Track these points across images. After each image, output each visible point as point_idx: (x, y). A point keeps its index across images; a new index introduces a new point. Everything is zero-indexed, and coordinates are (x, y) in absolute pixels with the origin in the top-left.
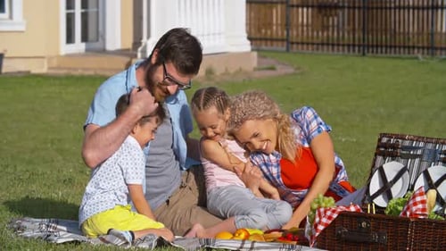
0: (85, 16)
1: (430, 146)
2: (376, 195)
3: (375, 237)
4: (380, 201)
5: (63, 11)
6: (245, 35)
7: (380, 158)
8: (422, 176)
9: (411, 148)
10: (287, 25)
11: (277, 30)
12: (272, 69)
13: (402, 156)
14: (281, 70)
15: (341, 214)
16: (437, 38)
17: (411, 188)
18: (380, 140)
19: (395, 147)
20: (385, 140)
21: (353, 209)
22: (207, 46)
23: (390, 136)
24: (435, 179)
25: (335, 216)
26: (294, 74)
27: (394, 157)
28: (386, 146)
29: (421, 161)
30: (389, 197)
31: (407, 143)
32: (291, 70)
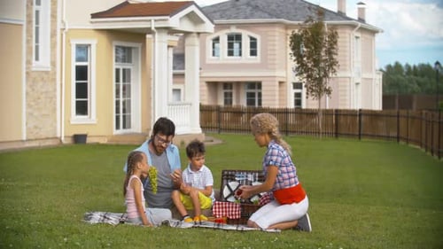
0: (124, 117)
2: (228, 197)
5: (114, 115)
6: (199, 126)
10: (219, 121)
11: (214, 124)
12: (212, 141)
14: (217, 142)
16: (289, 127)
18: (223, 173)
19: (231, 175)
20: (226, 173)
22: (178, 131)
23: (228, 171)
26: (222, 144)
32: (220, 142)
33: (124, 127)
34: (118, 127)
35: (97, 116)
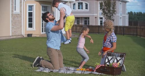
0: (45, 28)
1: (117, 54)
2: (107, 62)
3: (108, 71)
4: (108, 64)
5: (41, 28)
7: (107, 56)
8: (116, 59)
9: (113, 54)
12: (74, 36)
13: (112, 56)
14: (76, 36)
15: (101, 66)
17: (114, 61)
19: (110, 54)
21: (103, 65)
24: (118, 60)
25: (100, 67)
27: (110, 56)
28: (109, 54)
29: (115, 57)
30: (110, 63)
31: (113, 53)
33: (45, 32)
34: (43, 32)
35: (36, 28)
